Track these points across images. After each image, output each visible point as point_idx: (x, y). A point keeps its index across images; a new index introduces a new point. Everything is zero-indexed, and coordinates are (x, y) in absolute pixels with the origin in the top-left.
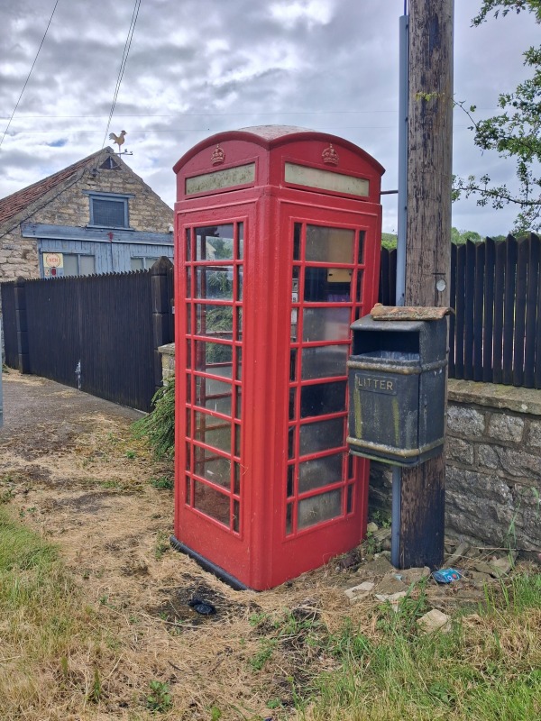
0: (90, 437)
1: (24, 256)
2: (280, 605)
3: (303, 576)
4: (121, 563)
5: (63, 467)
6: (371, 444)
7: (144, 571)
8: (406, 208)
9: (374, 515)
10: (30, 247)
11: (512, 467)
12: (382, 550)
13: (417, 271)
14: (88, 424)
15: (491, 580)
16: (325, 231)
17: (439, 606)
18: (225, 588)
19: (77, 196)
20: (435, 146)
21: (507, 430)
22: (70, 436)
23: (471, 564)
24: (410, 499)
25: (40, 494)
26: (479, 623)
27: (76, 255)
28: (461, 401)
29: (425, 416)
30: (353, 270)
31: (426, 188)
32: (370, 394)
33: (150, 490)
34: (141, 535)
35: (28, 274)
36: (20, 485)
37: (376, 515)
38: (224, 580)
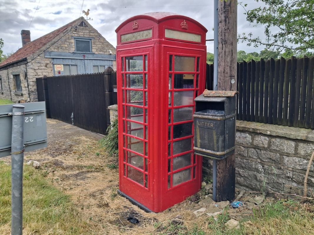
0: (79, 146)
1: (46, 66)
2: (166, 218)
3: (175, 206)
4: (97, 202)
5: (69, 160)
6: (204, 150)
7: (107, 205)
8: (217, 48)
9: (204, 178)
10: (48, 62)
11: (264, 158)
12: (208, 194)
13: (222, 75)
14: (78, 141)
15: (255, 206)
16: (182, 58)
17: (234, 218)
18: (142, 212)
19: (69, 39)
20: (230, 21)
21: (261, 142)
22: (71, 146)
23: (247, 199)
24: (220, 173)
25: (59, 173)
26: (251, 225)
27: (69, 65)
28: (241, 130)
29: (227, 138)
30: (194, 74)
31: (226, 39)
32: (203, 129)
33: (107, 169)
34: (104, 190)
35: (48, 74)
36: (50, 169)
37: (205, 179)
38: (141, 208)
